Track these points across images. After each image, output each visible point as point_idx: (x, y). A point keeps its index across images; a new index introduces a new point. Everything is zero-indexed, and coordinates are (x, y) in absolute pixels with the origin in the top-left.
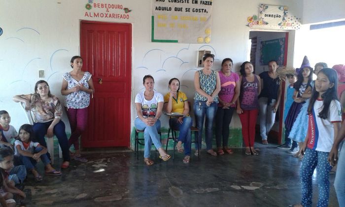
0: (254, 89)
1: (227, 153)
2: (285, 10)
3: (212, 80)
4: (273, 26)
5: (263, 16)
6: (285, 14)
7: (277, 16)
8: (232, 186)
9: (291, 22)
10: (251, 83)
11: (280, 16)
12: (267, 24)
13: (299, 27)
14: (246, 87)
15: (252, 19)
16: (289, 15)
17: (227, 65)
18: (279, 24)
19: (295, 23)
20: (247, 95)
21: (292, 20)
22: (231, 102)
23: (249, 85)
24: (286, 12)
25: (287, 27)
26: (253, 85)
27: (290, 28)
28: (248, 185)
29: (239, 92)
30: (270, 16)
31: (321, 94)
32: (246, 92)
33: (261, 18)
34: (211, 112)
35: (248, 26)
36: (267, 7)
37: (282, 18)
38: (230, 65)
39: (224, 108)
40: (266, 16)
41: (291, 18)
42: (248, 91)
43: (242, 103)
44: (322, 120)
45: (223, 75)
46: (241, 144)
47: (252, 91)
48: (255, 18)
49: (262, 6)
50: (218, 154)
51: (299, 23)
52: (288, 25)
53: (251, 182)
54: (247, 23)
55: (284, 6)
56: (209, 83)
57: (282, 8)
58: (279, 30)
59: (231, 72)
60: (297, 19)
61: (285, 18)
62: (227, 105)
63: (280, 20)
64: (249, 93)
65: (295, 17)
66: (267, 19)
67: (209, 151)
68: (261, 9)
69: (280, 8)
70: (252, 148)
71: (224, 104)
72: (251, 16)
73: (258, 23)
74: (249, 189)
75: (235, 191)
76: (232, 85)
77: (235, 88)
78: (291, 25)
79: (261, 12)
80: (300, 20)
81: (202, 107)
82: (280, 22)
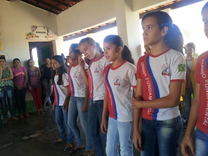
0: (36, 75)
1: (26, 116)
2: (47, 29)
3: (7, 73)
4: (42, 38)
5: (35, 33)
6: (48, 31)
7: (44, 33)
8: (23, 138)
9: (52, 36)
10: (34, 72)
11: (45, 33)
12: (38, 37)
13: (57, 38)
14: (31, 74)
15: (28, 34)
16: (50, 32)
17: (16, 63)
18: (46, 37)
19: (54, 36)
20: (32, 79)
21: (52, 34)
22: (23, 85)
23: (33, 73)
24: (48, 30)
25: (50, 38)
26: (35, 73)
27: (52, 39)
28: (34, 134)
29: (28, 78)
30: (39, 32)
31: (56, 71)
32: (32, 78)
33: (34, 34)
34: (10, 93)
35: (27, 38)
36: (36, 28)
37: (46, 34)
38: (18, 62)
39: (19, 89)
40: (37, 32)
41: (51, 33)
42: (33, 76)
43: (31, 84)
44: (59, 87)
45: (15, 69)
46: (35, 109)
47: (35, 76)
48: (30, 34)
49: (34, 27)
50: (20, 118)
51: (57, 36)
52: (51, 37)
53: (36, 131)
54: (26, 37)
55: (46, 27)
56: (5, 75)
57: (45, 28)
58: (46, 40)
59: (20, 66)
60: (55, 34)
61: (48, 33)
62: (20, 87)
63: (45, 35)
64: (34, 78)
65: (54, 32)
66: (38, 34)
67: (14, 118)
68: (33, 29)
69: (44, 28)
70: (41, 109)
71: (18, 87)
72: (28, 33)
73: (33, 37)
74: (34, 137)
75: (24, 140)
76: (22, 74)
77: (24, 76)
78: (53, 37)
79: (33, 31)
80: (57, 34)
81: (2, 91)
82: (46, 36)
